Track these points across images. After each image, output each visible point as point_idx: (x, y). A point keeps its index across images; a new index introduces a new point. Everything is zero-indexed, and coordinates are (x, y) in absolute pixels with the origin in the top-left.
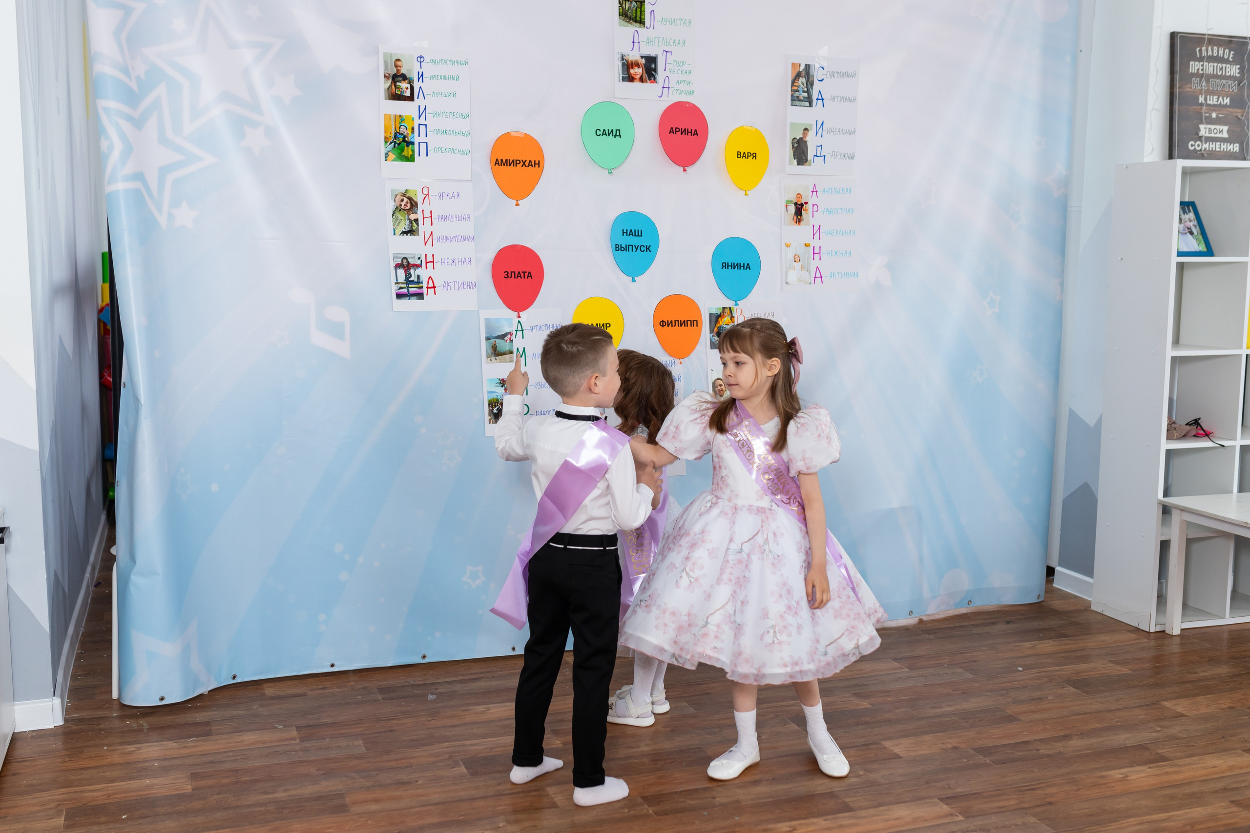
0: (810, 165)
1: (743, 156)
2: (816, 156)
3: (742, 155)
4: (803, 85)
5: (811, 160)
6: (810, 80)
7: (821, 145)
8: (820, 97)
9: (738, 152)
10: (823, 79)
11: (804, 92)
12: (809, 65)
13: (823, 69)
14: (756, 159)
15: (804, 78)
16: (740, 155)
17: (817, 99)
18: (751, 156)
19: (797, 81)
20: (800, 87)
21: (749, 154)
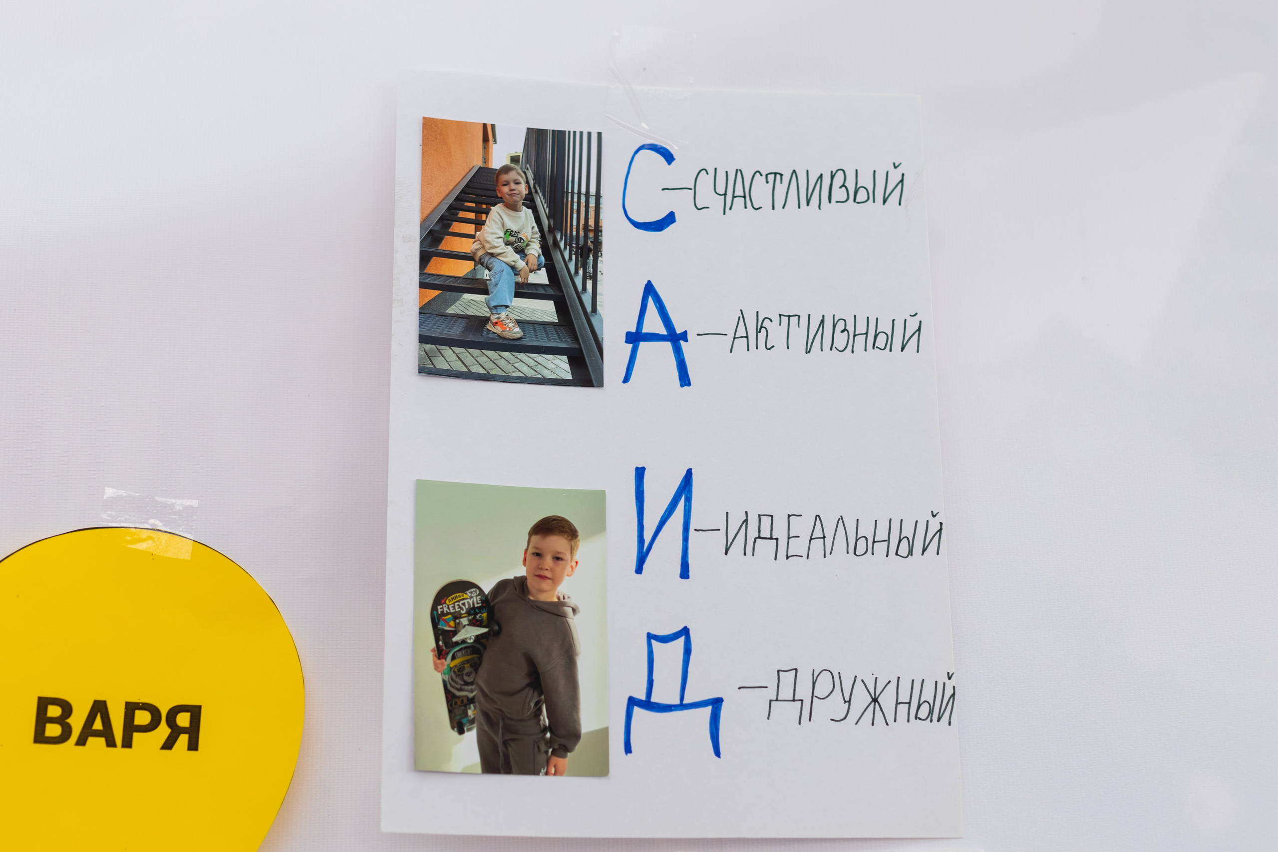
0: (601, 769)
1: (87, 732)
2: (648, 705)
3: (77, 722)
4: (521, 251)
5: (603, 735)
6: (574, 221)
7: (685, 632)
8: (653, 324)
9: (43, 703)
10: (670, 218)
11: (524, 291)
12: (559, 136)
13: (669, 158)
14: (193, 745)
15: (526, 214)
16: (62, 720)
17: (635, 338)
18: (153, 725)
19: (469, 229)
20: (497, 265)
21: (142, 718)
